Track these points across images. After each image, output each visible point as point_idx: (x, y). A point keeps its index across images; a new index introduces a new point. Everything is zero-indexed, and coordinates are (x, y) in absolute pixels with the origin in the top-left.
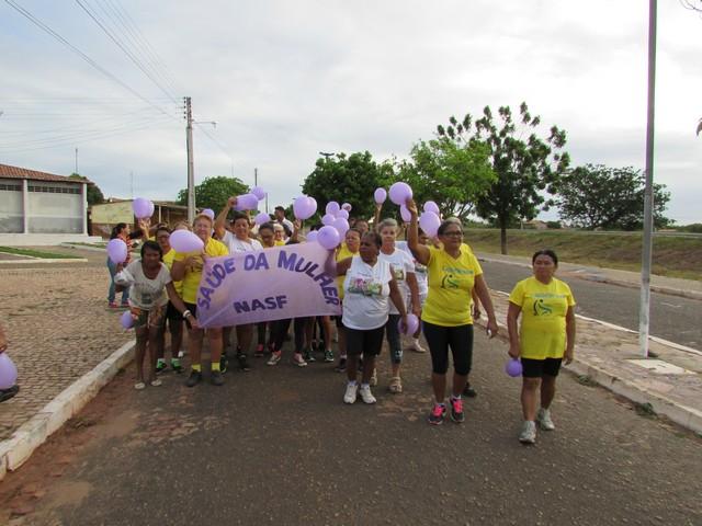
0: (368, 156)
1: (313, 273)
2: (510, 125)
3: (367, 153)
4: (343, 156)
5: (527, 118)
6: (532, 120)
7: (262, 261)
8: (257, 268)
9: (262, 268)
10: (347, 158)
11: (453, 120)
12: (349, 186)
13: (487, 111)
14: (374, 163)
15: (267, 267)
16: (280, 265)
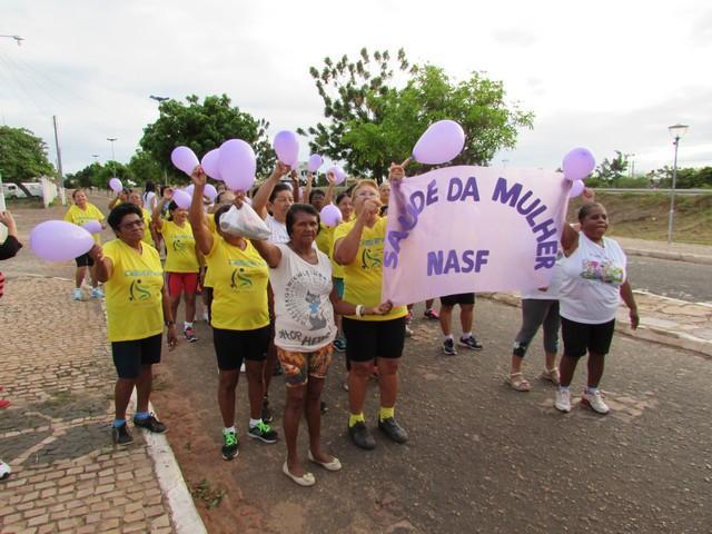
0: (226, 101)
1: (535, 219)
2: (387, 72)
3: (224, 96)
4: (194, 99)
5: (405, 65)
6: (410, 67)
7: (471, 190)
8: (463, 199)
9: (470, 199)
10: (201, 103)
11: (328, 61)
12: (211, 137)
13: (364, 53)
14: (237, 109)
15: (477, 199)
16: (495, 198)
